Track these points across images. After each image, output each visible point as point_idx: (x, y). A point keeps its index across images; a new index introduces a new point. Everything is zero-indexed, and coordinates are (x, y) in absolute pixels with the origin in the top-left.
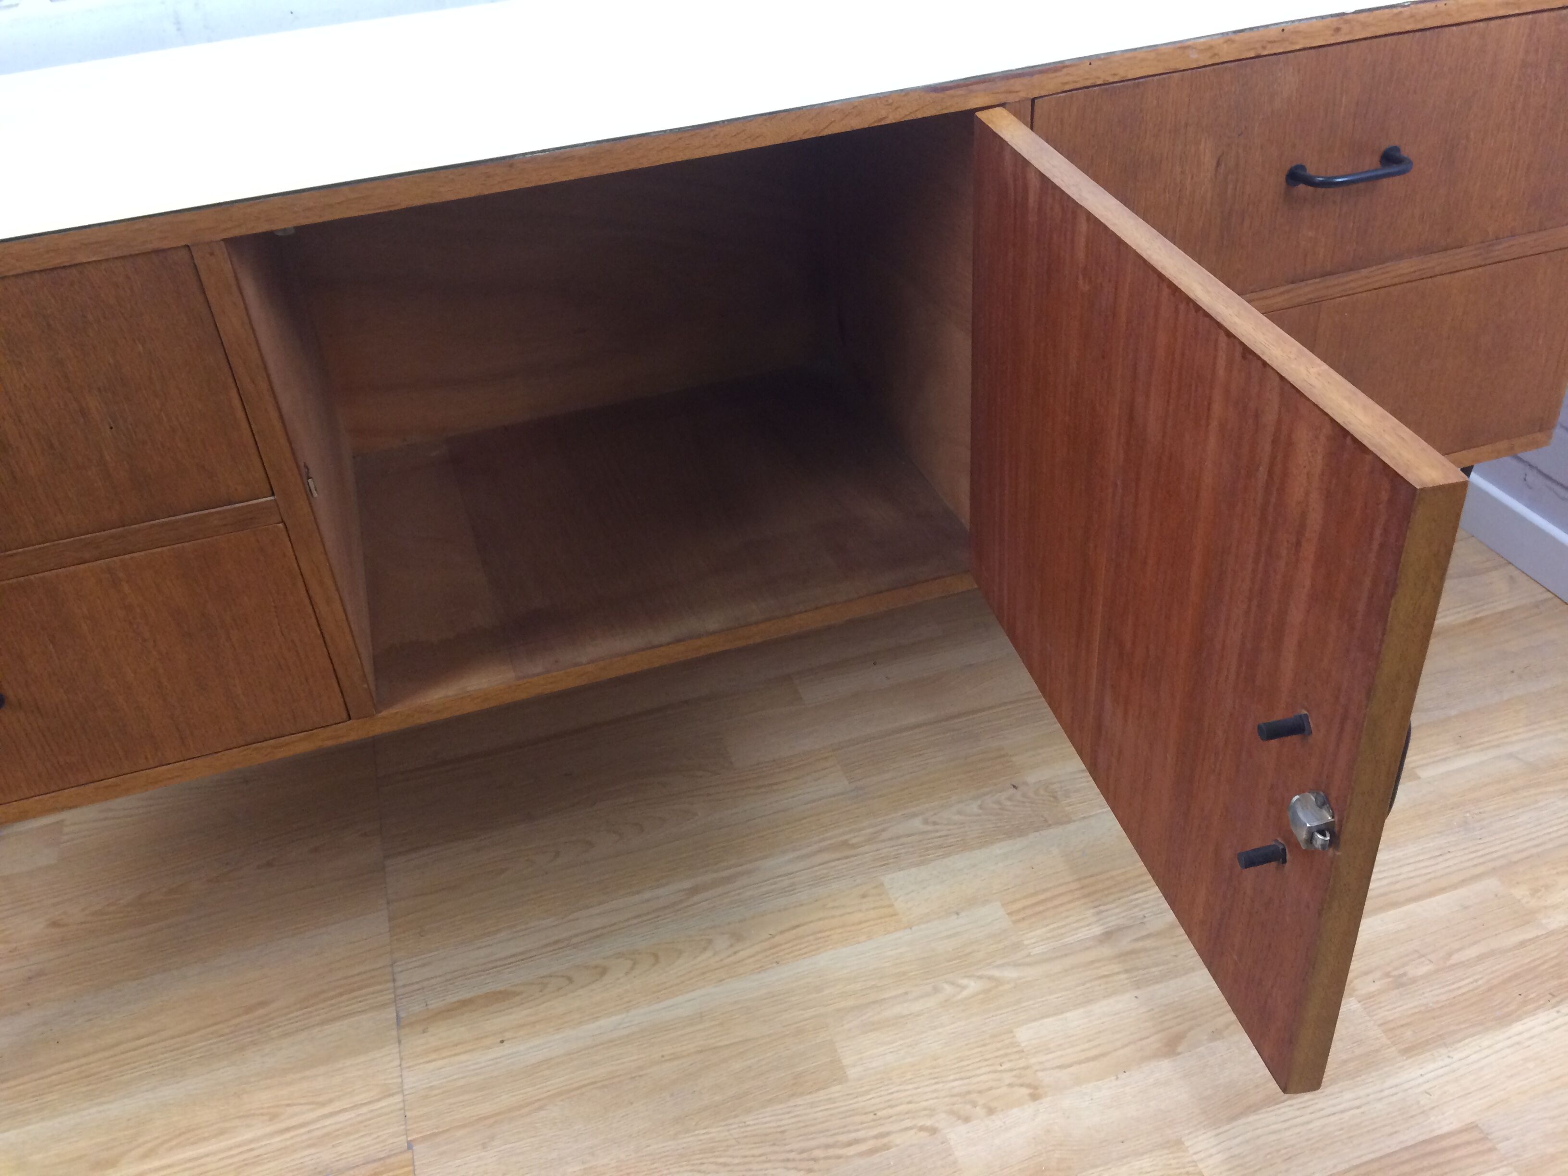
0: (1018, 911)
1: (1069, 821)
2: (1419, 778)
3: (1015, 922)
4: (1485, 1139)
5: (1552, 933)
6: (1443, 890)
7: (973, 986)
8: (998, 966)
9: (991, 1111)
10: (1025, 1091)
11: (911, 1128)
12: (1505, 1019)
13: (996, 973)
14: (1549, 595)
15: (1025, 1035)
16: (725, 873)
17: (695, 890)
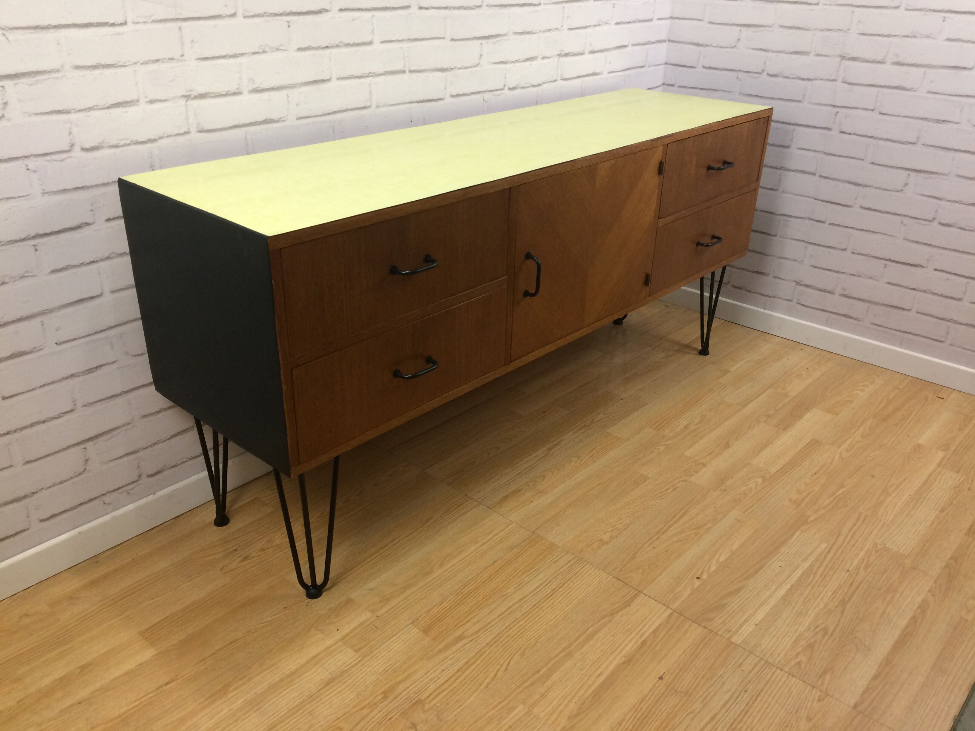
0: (656, 427)
1: (647, 404)
2: (731, 371)
3: (658, 431)
4: (818, 441)
5: (794, 397)
6: (760, 395)
7: (662, 448)
8: (665, 441)
9: (696, 472)
10: (700, 466)
11: (679, 482)
12: (801, 417)
13: (665, 443)
14: (723, 321)
15: (688, 453)
16: (555, 442)
17: (549, 450)
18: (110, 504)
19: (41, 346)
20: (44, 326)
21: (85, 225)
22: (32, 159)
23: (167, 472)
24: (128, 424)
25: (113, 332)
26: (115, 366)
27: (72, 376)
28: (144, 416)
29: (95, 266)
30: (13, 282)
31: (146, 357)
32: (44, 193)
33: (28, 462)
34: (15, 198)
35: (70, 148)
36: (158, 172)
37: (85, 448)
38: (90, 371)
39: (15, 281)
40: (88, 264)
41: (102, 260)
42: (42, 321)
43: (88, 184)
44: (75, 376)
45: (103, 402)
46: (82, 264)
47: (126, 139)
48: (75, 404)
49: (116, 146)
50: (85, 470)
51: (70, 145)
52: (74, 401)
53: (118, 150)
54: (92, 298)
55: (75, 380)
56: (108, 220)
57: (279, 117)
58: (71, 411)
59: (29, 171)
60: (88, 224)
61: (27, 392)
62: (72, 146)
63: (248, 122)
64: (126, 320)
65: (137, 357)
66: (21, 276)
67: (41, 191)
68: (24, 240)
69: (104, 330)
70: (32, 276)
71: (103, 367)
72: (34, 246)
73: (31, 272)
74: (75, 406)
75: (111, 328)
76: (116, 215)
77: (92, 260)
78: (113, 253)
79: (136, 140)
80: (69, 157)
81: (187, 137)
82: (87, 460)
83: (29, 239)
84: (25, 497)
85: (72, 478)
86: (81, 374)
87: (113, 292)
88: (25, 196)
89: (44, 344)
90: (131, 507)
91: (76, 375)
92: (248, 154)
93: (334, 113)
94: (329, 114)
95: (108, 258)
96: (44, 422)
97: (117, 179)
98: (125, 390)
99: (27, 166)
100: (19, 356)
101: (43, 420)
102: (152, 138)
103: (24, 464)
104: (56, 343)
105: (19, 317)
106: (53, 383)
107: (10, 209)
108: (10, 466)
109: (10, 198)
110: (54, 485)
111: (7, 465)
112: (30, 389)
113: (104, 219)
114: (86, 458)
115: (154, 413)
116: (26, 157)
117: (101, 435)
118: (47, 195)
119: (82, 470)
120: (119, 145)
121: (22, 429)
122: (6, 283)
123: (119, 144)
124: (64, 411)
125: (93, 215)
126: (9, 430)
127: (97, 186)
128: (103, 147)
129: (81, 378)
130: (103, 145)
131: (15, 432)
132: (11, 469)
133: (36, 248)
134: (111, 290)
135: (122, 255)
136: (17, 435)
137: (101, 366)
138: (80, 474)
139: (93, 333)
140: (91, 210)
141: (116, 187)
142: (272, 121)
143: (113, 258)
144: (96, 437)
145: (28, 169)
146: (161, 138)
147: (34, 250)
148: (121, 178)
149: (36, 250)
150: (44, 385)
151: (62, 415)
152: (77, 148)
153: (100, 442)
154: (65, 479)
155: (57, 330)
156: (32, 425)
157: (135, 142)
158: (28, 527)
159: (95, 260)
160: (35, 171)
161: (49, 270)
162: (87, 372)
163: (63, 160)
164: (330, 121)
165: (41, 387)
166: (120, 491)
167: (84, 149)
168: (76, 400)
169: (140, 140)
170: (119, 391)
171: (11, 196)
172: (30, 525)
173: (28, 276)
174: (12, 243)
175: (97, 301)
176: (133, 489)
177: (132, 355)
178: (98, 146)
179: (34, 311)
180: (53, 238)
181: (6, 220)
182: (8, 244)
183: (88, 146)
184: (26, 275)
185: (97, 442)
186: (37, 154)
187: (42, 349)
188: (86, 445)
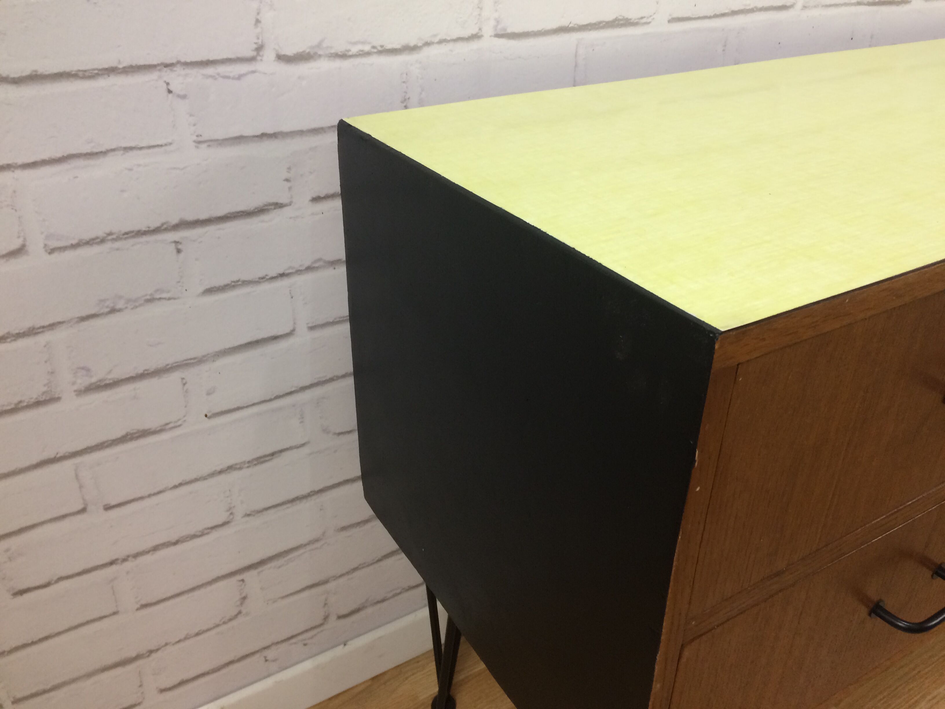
18: (274, 661)
19: (179, 420)
20: (187, 386)
21: (273, 207)
22: (179, 70)
23: (370, 610)
24: (317, 540)
25: (307, 395)
26: (305, 450)
27: (231, 468)
28: (344, 529)
29: (285, 282)
30: (132, 309)
31: (355, 436)
32: (200, 142)
33: (145, 606)
34: (141, 148)
35: (254, 54)
36: (415, 112)
37: (243, 580)
38: (260, 460)
39: (136, 307)
40: (273, 278)
41: (299, 272)
42: (183, 379)
43: (286, 128)
44: (236, 469)
45: (280, 508)
46: (263, 279)
47: (363, 43)
48: (231, 514)
49: (344, 56)
50: (240, 613)
51: (255, 46)
52: (230, 508)
53: (346, 64)
54: (275, 338)
55: (235, 475)
56: (316, 199)
57: (640, 16)
58: (225, 524)
59: (170, 95)
60: (278, 206)
61: (150, 496)
62: (259, 48)
63: (585, 23)
64: (329, 376)
65: (341, 436)
66: (148, 297)
67: (195, 138)
68: (156, 231)
69: (291, 393)
70: (169, 299)
71: (284, 454)
72: (176, 242)
73: (169, 292)
74: (231, 517)
75: (303, 389)
76: (331, 192)
77: (281, 272)
78: (320, 260)
79: (382, 46)
80: (253, 72)
81: (474, 45)
82: (244, 598)
83: (166, 230)
84: (138, 657)
85: (218, 626)
86: (247, 465)
87: (312, 328)
88: (161, 146)
89: (184, 416)
90: (308, 665)
91: (238, 466)
92: (575, 84)
93: (734, 13)
94: (723, 15)
95: (309, 269)
96: (176, 543)
97: (336, 123)
98: (317, 489)
99: (168, 84)
100: (138, 438)
101: (174, 541)
102: (412, 44)
103: (138, 609)
104: (206, 416)
105: (140, 371)
106: (196, 480)
107: (130, 170)
108: (115, 613)
109: (131, 148)
110: (186, 638)
111: (110, 611)
112: (156, 491)
113: (309, 198)
114: (243, 595)
115: (358, 524)
116: (167, 66)
117: (271, 559)
118: (204, 146)
119: (235, 613)
120: (350, 53)
121: (136, 556)
122: (119, 310)
123: (349, 51)
124: (210, 525)
125: (290, 188)
126: (114, 558)
127: (301, 133)
128: (320, 56)
129: (245, 472)
130: (320, 52)
131: (125, 560)
132: (115, 617)
133: (180, 247)
134: (310, 325)
135: (333, 263)
136: (128, 565)
137: (281, 451)
138: (230, 620)
139: (273, 397)
140: (287, 180)
141: (333, 138)
142: (627, 23)
143: (317, 268)
144: (262, 563)
145: (170, 92)
146: (427, 44)
147: (175, 251)
148: (345, 119)
149: (179, 251)
150: (181, 485)
151: (208, 531)
152: (269, 55)
153: (268, 570)
154: (205, 628)
155: (209, 394)
156: (156, 548)
157: (380, 48)
158: (140, 700)
159: (287, 272)
160: (183, 97)
161: (201, 289)
162: (256, 462)
163: (240, 77)
164: (723, 30)
165: (175, 487)
166: (293, 641)
167: (281, 58)
168: (234, 507)
169: (389, 46)
170: (306, 490)
171: (133, 144)
172: (144, 698)
173: (160, 299)
174: (133, 237)
175: (283, 345)
176: (312, 638)
177: (335, 434)
178: (309, 53)
179: (170, 360)
180: (211, 229)
181: (123, 191)
182: (126, 239)
183: (290, 51)
184: (158, 296)
185: (262, 571)
186: (188, 60)
187: (180, 426)
188: (246, 576)
